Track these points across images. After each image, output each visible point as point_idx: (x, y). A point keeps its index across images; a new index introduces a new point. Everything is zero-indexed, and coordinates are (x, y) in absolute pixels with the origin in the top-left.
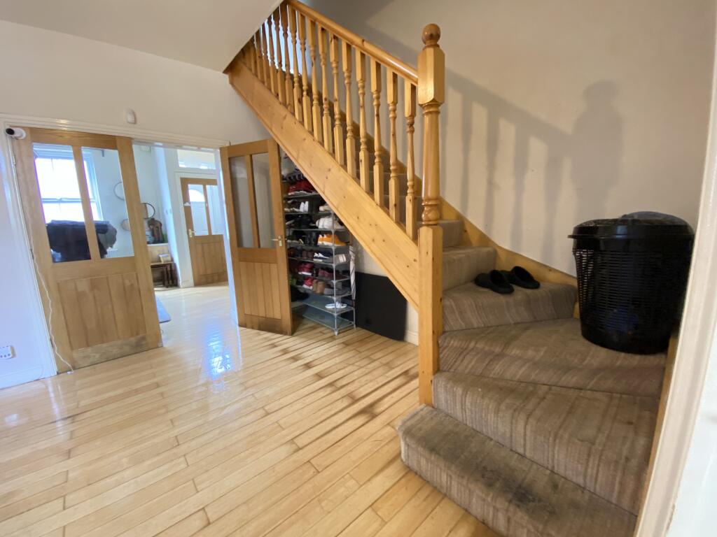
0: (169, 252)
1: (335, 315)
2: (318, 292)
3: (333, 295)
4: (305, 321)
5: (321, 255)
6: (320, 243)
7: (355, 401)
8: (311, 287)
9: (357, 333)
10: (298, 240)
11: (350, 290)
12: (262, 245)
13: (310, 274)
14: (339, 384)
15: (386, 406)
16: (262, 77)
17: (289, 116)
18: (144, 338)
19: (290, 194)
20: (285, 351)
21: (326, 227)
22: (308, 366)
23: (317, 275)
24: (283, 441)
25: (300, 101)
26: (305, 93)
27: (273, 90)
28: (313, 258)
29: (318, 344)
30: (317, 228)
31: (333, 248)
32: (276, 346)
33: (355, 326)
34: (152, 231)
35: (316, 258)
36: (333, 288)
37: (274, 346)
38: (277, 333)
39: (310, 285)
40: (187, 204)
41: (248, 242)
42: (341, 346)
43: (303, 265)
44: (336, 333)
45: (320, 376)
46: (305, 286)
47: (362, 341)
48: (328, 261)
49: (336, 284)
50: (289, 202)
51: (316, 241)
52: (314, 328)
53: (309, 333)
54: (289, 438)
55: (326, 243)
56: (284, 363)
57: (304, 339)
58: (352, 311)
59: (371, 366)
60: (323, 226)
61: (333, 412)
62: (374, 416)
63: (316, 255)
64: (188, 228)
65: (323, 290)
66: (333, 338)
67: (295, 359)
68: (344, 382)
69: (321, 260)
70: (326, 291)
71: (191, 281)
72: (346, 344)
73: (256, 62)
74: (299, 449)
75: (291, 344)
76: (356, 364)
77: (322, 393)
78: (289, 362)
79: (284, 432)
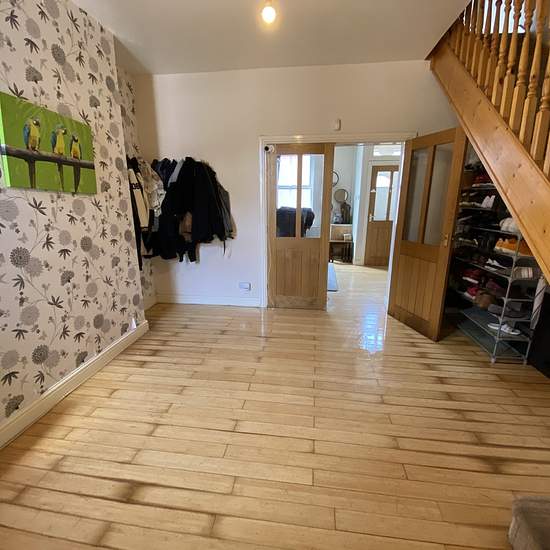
0: (351, 232)
1: (497, 339)
2: (481, 305)
3: (500, 315)
4: (458, 332)
5: (495, 263)
6: (497, 248)
7: (481, 443)
8: (474, 298)
9: (524, 371)
10: (471, 239)
11: (531, 315)
12: (426, 241)
13: (477, 282)
14: (469, 416)
15: (521, 472)
16: (464, 58)
17: (484, 101)
18: (315, 300)
19: (474, 185)
20: (423, 355)
21: (510, 230)
22: (441, 380)
23: (484, 285)
24: (387, 432)
25: (501, 81)
26: (509, 71)
27: (472, 72)
28: (485, 264)
29: (465, 363)
30: (499, 228)
31: (515, 259)
32: (415, 346)
33: (525, 362)
34: (342, 213)
35: (489, 265)
36: (502, 306)
37: (413, 345)
38: (422, 334)
39: (473, 295)
40: (373, 191)
41: (413, 236)
42: (493, 378)
43: (470, 270)
44: (493, 360)
45: (449, 396)
46: (467, 294)
47: (527, 384)
48: (504, 272)
49: (509, 303)
50: (472, 194)
51: (493, 245)
52: (466, 343)
53: (457, 347)
54: (394, 434)
55: (504, 250)
56: (418, 366)
57: (447, 351)
58: (527, 343)
59: (526, 419)
60: (507, 228)
61: (447, 438)
62: (497, 472)
63: (490, 261)
64: (370, 212)
65: (488, 305)
66: (486, 364)
67: (429, 367)
68: (476, 416)
69: (493, 269)
70: (492, 307)
71: (362, 262)
72: (501, 378)
73: (460, 41)
74: (397, 448)
75: (432, 351)
76: (504, 406)
77: (443, 414)
78: (423, 367)
79: (390, 426)
